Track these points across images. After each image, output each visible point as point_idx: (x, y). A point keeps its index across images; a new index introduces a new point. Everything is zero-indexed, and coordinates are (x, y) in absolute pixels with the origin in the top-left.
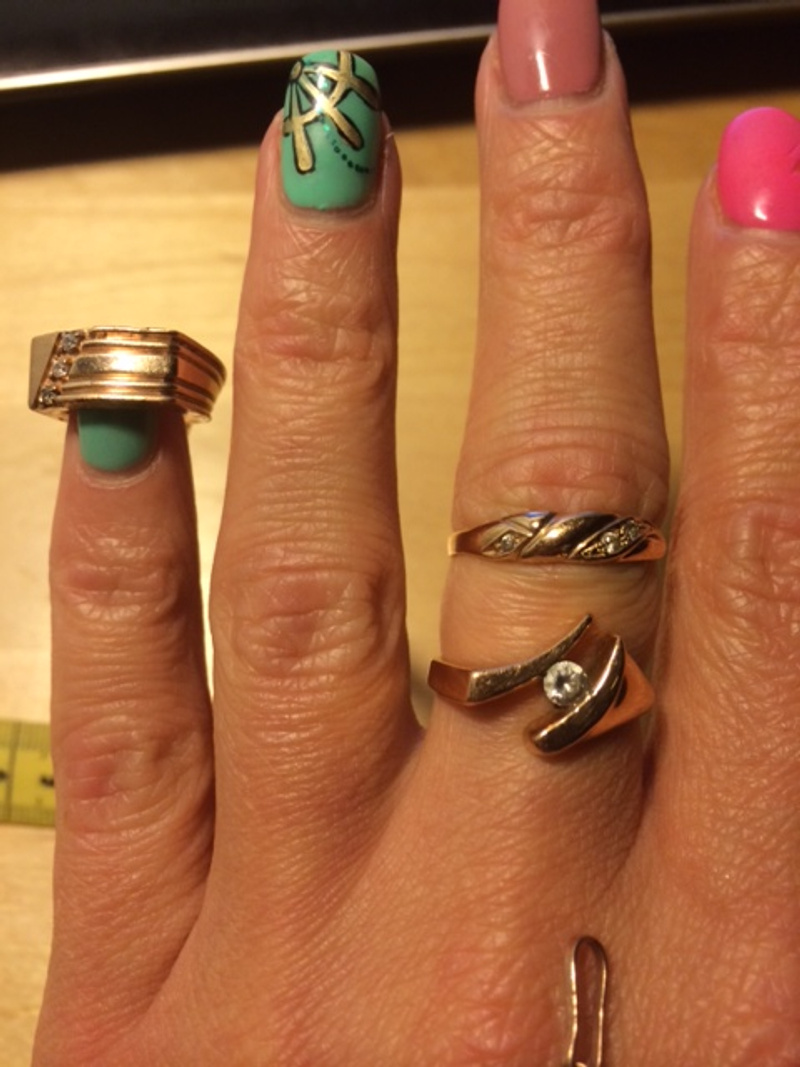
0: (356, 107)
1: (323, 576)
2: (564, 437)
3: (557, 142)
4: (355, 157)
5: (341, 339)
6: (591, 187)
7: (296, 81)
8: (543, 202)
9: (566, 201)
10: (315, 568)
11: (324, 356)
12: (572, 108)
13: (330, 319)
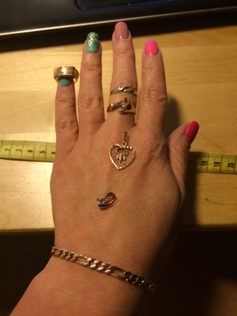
0: (96, 39)
1: (92, 96)
2: (123, 78)
3: (122, 44)
4: (96, 45)
5: (95, 68)
6: (127, 49)
7: (88, 36)
8: (120, 51)
9: (123, 51)
10: (92, 95)
11: (92, 70)
12: (124, 40)
13: (93, 66)
